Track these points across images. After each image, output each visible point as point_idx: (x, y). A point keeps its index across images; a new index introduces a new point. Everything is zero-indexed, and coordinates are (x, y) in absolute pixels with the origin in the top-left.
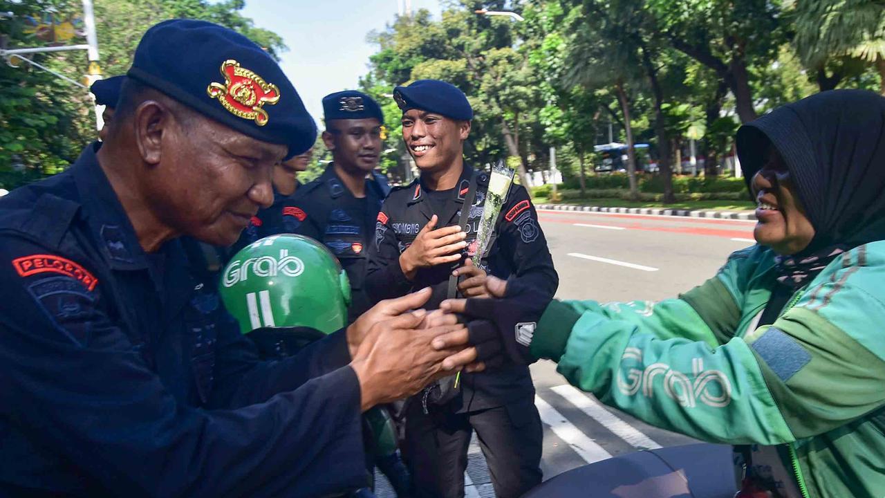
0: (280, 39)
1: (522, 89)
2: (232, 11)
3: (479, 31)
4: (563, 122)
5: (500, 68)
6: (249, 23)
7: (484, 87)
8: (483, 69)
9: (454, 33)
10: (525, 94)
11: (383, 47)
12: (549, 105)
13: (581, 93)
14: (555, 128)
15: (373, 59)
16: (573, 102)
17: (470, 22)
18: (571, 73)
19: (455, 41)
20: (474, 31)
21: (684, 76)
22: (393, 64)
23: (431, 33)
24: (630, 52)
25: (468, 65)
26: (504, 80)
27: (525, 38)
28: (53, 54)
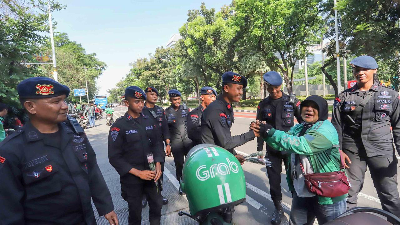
0: (106, 64)
1: (170, 79)
2: (93, 56)
3: (159, 64)
4: (181, 87)
5: (165, 73)
6: (97, 60)
7: (161, 78)
8: (160, 73)
9: (153, 64)
10: (171, 80)
11: (134, 67)
12: (178, 83)
13: (186, 80)
14: (179, 88)
15: (131, 70)
16: (184, 82)
17: (157, 62)
18: (184, 75)
19: (153, 66)
20: (158, 64)
21: (211, 76)
22: (136, 72)
23: (147, 64)
24: (199, 70)
25: (157, 72)
26: (166, 76)
27: (171, 66)
28: (40, 65)
